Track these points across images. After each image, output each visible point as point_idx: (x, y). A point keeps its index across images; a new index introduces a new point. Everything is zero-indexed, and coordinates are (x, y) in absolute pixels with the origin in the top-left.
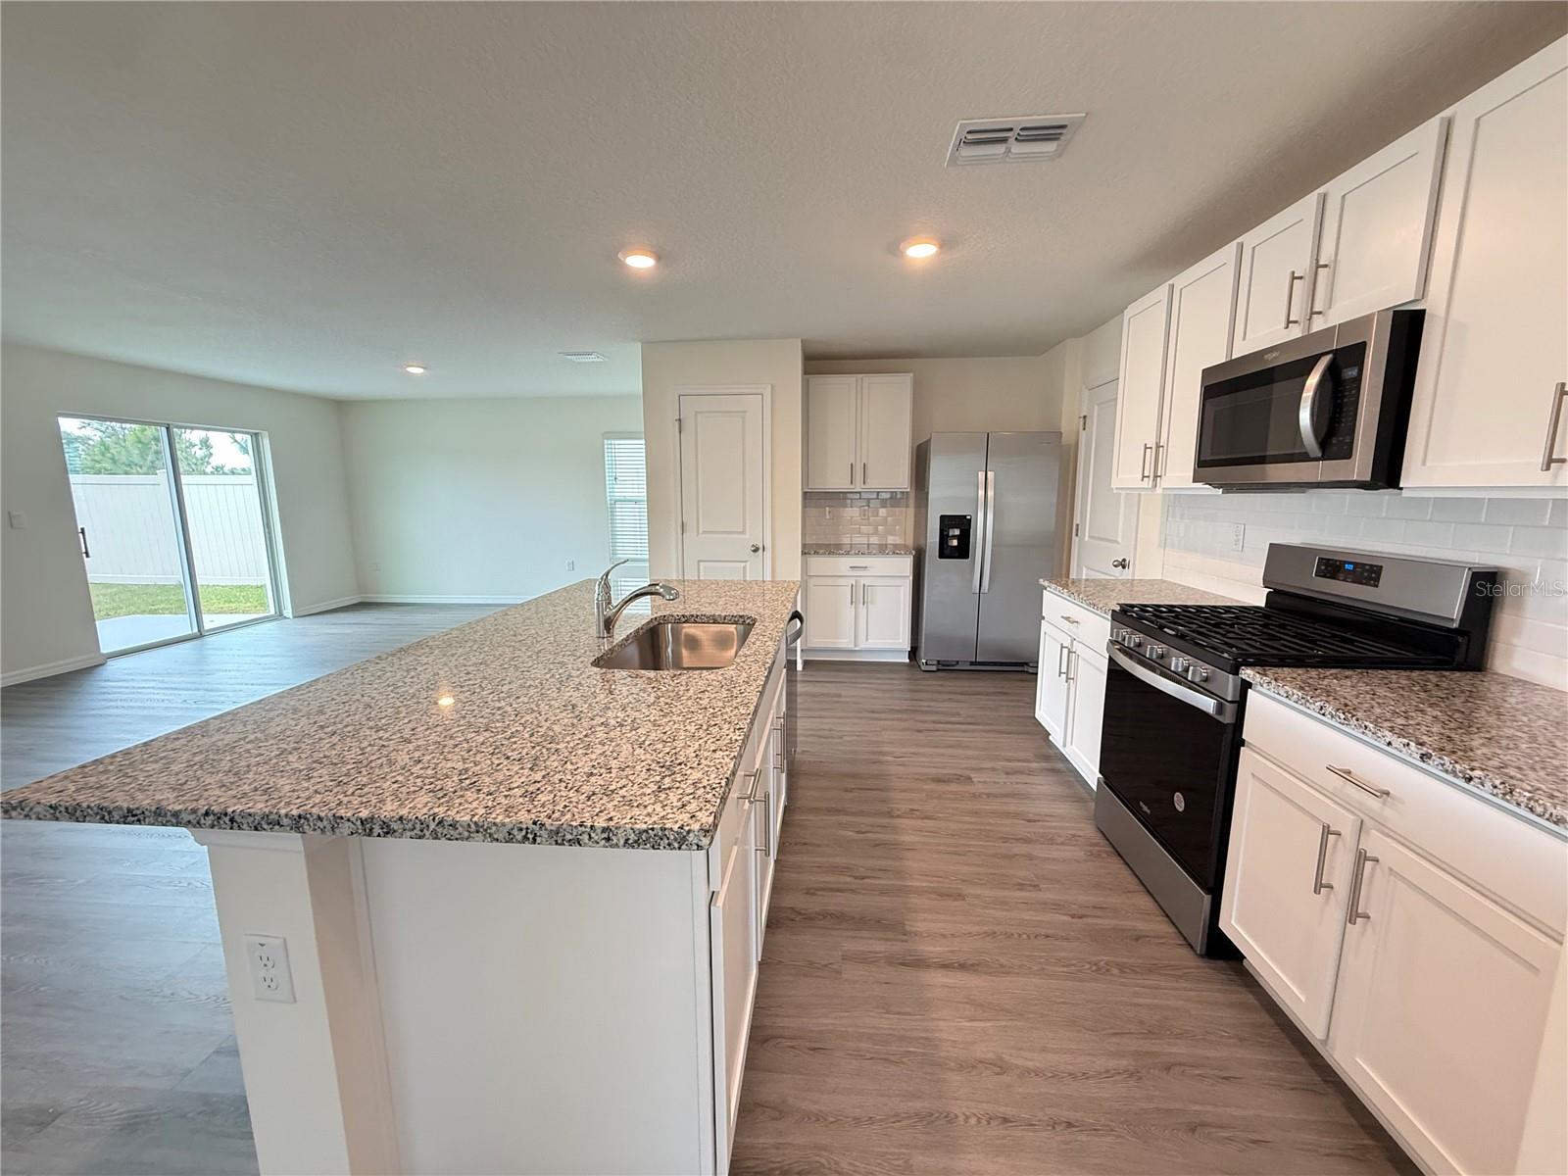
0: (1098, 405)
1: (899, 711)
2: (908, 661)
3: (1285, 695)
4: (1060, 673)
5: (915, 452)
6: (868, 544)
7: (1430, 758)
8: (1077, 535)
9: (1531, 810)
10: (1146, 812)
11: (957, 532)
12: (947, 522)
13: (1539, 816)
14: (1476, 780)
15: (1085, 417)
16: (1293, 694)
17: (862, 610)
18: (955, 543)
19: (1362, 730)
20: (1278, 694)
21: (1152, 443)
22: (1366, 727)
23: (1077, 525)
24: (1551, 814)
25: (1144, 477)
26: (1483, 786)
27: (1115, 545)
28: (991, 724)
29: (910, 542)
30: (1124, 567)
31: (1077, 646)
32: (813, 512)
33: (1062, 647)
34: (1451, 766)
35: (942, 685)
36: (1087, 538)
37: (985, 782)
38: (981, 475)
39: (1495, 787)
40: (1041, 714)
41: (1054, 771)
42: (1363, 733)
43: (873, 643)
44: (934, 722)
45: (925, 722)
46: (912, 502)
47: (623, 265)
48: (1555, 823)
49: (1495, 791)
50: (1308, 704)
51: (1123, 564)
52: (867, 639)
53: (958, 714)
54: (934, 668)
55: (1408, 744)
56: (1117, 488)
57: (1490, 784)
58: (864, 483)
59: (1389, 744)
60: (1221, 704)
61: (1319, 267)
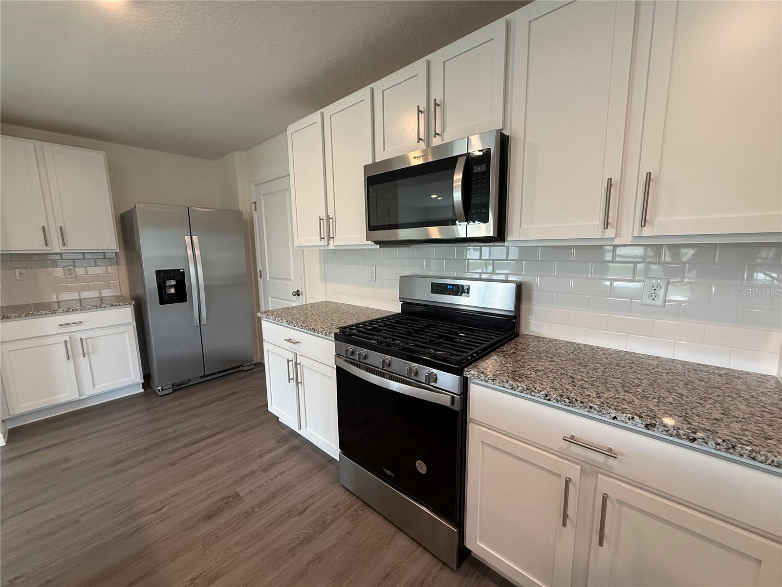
0: (263, 195)
1: (146, 450)
2: (143, 390)
3: (510, 387)
4: (290, 380)
5: (119, 221)
6: (80, 300)
7: (654, 427)
8: (261, 277)
9: (754, 459)
10: (390, 476)
11: (173, 282)
12: (163, 276)
13: (762, 462)
14: (699, 440)
15: (255, 203)
16: (518, 387)
17: (83, 362)
18: (173, 291)
19: (587, 410)
20: (503, 387)
21: (323, 216)
22: (591, 408)
23: (261, 271)
24: (773, 461)
25: (321, 238)
26: (707, 444)
27: (290, 282)
28: (232, 427)
29: (126, 292)
30: (299, 295)
31: (299, 359)
33: (288, 361)
34: (675, 431)
35: (181, 404)
36: (268, 279)
37: (251, 492)
38: (187, 239)
39: (719, 444)
40: (273, 408)
41: (295, 448)
42: (589, 411)
43: (100, 388)
44: (184, 447)
45: (178, 449)
46: (122, 260)
48: (776, 466)
49: (718, 447)
50: (533, 393)
51: (298, 293)
52: (94, 386)
53: (205, 428)
54: (170, 391)
55: (633, 418)
56: (297, 247)
57: (713, 443)
58: (64, 245)
59: (615, 418)
60: (453, 397)
61: (436, 105)
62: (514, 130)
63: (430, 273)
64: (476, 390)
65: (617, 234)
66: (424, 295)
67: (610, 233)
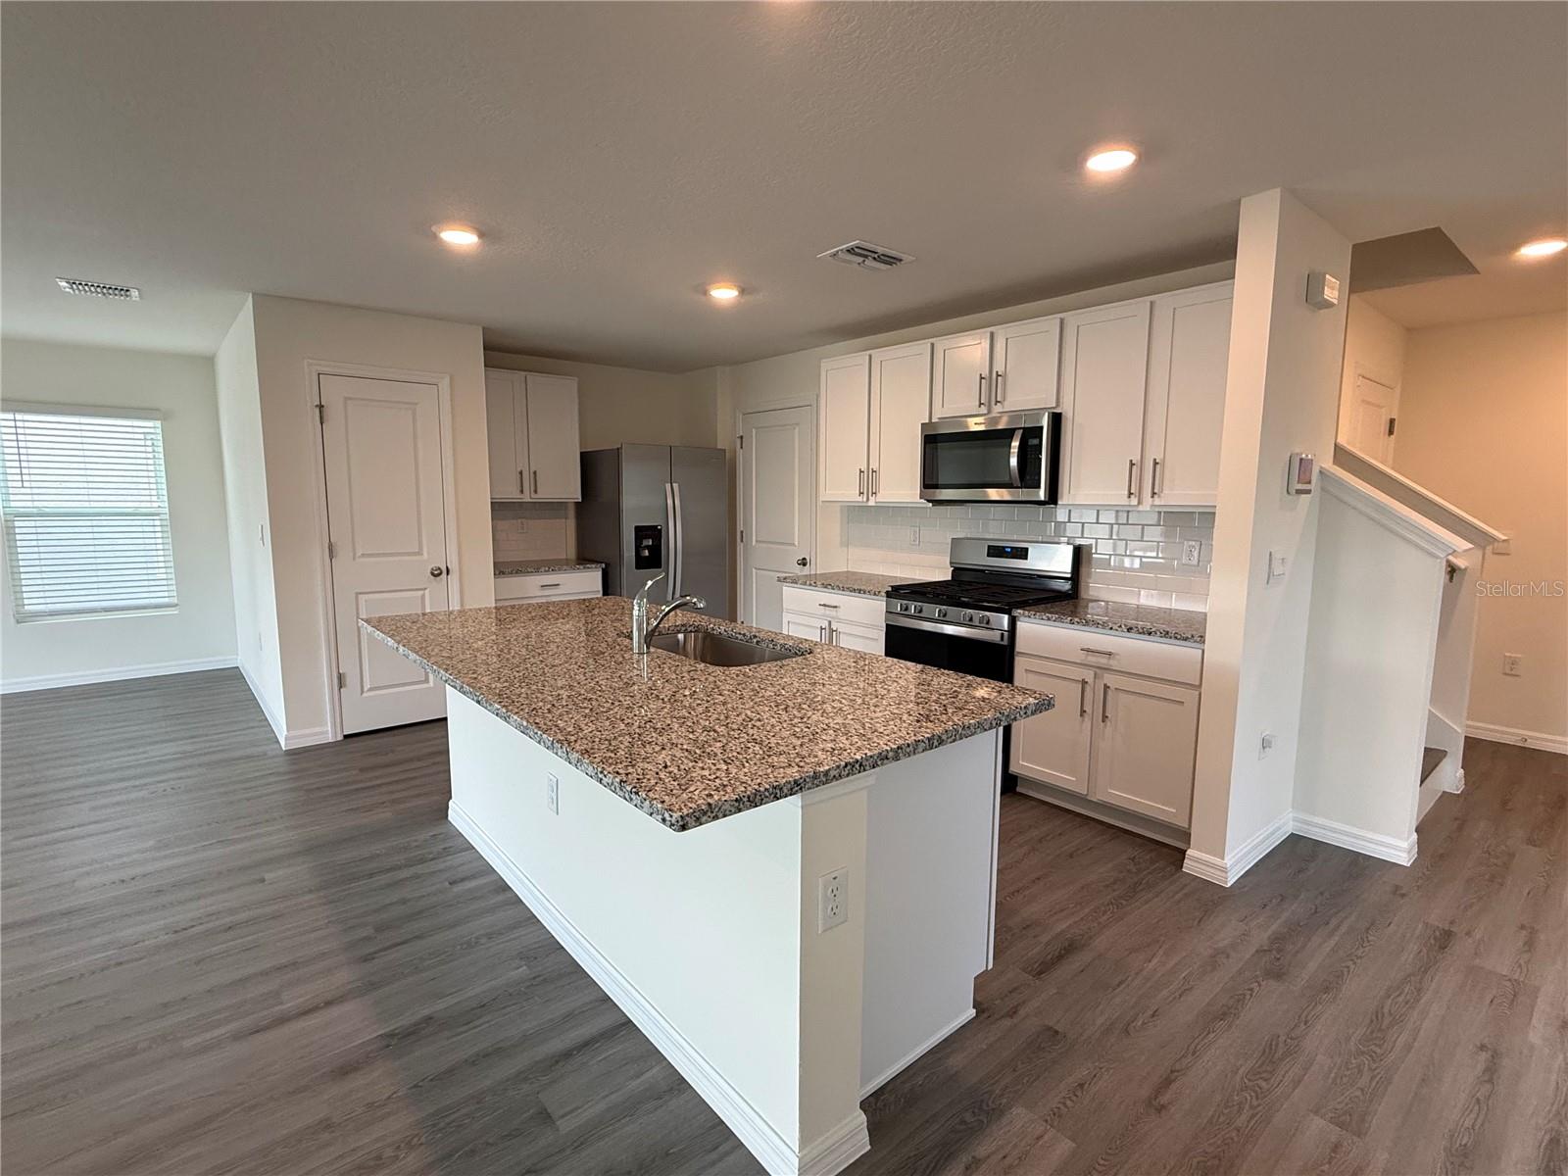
0: (757, 428)
3: (1047, 619)
7: (1132, 630)
8: (742, 541)
11: (649, 542)
12: (641, 532)
15: (742, 437)
18: (648, 553)
21: (864, 468)
22: (1098, 624)
23: (742, 532)
25: (860, 493)
27: (792, 548)
30: (804, 565)
32: (503, 524)
33: (822, 629)
36: (754, 543)
38: (668, 486)
42: (1097, 627)
47: (435, 237)
50: (1062, 621)
51: (803, 563)
58: (536, 493)
59: (1112, 629)
60: (1002, 634)
61: (998, 375)
62: (1066, 409)
63: (987, 537)
64: (1022, 626)
65: (1139, 503)
66: (981, 560)
67: (1134, 501)
